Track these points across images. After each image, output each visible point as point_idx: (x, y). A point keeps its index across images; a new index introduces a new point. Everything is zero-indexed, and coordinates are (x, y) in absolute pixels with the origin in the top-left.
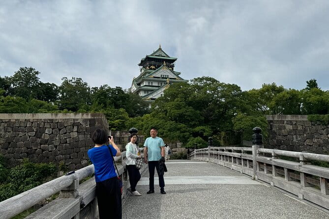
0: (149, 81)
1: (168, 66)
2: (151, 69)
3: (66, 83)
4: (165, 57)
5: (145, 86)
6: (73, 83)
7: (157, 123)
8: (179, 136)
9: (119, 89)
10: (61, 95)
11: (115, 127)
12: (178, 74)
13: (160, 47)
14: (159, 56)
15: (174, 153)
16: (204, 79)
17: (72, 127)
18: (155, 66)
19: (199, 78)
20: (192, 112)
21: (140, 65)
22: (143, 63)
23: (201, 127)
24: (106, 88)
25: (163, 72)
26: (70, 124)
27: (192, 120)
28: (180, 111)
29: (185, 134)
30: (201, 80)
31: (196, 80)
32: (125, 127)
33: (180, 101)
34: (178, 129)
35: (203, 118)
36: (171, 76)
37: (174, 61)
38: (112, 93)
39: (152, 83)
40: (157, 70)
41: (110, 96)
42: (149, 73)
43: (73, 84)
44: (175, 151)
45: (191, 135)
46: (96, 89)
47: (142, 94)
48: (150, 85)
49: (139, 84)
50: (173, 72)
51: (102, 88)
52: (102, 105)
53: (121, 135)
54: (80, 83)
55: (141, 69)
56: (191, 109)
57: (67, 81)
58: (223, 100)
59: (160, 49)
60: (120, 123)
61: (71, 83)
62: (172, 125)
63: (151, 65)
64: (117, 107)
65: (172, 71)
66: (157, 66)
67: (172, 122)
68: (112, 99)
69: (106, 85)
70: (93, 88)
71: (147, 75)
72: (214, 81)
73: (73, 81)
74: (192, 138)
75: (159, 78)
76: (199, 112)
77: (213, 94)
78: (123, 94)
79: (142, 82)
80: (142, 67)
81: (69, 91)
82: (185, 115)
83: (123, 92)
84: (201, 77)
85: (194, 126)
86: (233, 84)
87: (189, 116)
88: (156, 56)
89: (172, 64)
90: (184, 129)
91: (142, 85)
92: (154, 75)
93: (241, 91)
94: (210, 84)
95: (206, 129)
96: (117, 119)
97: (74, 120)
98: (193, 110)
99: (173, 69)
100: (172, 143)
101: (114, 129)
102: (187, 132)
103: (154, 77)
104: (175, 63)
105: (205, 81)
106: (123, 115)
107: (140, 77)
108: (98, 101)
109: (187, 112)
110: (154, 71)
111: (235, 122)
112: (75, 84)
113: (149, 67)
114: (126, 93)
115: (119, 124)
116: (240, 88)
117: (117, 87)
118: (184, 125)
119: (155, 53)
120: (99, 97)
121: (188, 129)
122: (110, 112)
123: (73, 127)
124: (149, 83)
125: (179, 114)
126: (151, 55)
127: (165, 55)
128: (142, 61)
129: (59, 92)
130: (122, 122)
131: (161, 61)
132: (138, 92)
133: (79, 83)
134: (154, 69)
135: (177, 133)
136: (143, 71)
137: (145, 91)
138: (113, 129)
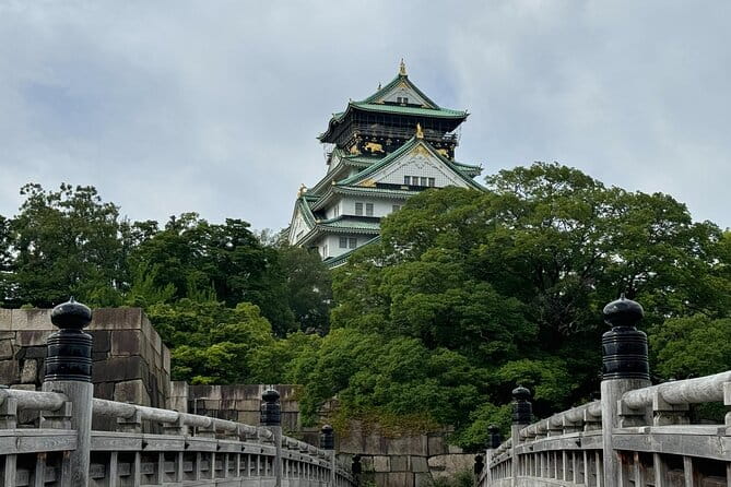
0: (359, 198)
1: (434, 145)
2: (367, 154)
3: (38, 206)
4: (419, 106)
5: (345, 218)
6: (62, 205)
7: (351, 347)
8: (435, 398)
9: (238, 230)
10: (15, 254)
11: (207, 373)
12: (470, 173)
13: (403, 69)
14: (398, 104)
15: (435, 474)
16: (540, 173)
17: (16, 363)
18: (383, 143)
19: (519, 170)
20: (487, 301)
21: (325, 139)
22: (336, 133)
23: (524, 365)
24: (191, 225)
25: (415, 164)
26: (8, 353)
27: (491, 335)
28: (441, 301)
29: (461, 389)
30: (528, 176)
31: (507, 175)
32: (245, 372)
33: (444, 261)
34: (434, 372)
35: (534, 329)
36: (444, 179)
37: (456, 122)
38: (213, 244)
39: (370, 207)
40: (389, 156)
41: (204, 254)
42: (360, 170)
43: (62, 209)
44: (441, 469)
45: (486, 397)
46: (149, 227)
47: (331, 250)
48: (364, 215)
49: (321, 213)
50: (453, 166)
51: (174, 226)
52: (170, 289)
53: (225, 402)
54: (90, 205)
55: (331, 156)
56: (484, 290)
57: (40, 198)
58: (617, 258)
59: (402, 78)
60: (228, 356)
61: (54, 205)
62: (404, 352)
63: (366, 139)
64: (229, 296)
65: (449, 160)
66: (389, 142)
67: (407, 343)
68: (210, 266)
69: (191, 216)
70: (137, 224)
71: (352, 176)
72: (580, 180)
73: (64, 198)
74: (488, 407)
75: (397, 187)
76: (519, 303)
77: (580, 235)
78: (254, 247)
79: (333, 203)
80: (331, 147)
81: (46, 237)
82: (460, 316)
83: (252, 241)
84: (528, 167)
85: (498, 359)
86: (658, 195)
87: (477, 319)
88: (387, 103)
89: (448, 135)
90: (454, 371)
91: (331, 216)
92: (379, 178)
93: (687, 220)
94: (567, 194)
95: (547, 374)
96: (218, 341)
97: (26, 335)
98: (493, 295)
99: (451, 154)
100: (429, 436)
101: (205, 380)
102: (466, 382)
103: (379, 185)
104: (461, 131)
105: (546, 183)
106: (242, 325)
107: (324, 187)
108: (154, 273)
109: (467, 301)
110: (377, 162)
111: (663, 344)
112: (72, 209)
113: (360, 148)
114: (267, 243)
115: (224, 360)
116: (683, 207)
117: (230, 221)
118: (453, 356)
119: (383, 92)
120: (160, 259)
121: (473, 370)
122: (193, 314)
123: (22, 364)
124: (359, 207)
125: (436, 311)
126: (370, 101)
127: (420, 101)
128: (333, 126)
129: (10, 240)
130: (235, 351)
131: (407, 122)
132: (315, 242)
133: (86, 205)
134: (380, 155)
135: (427, 388)
136: (336, 161)
137: (344, 237)
138: (199, 378)
